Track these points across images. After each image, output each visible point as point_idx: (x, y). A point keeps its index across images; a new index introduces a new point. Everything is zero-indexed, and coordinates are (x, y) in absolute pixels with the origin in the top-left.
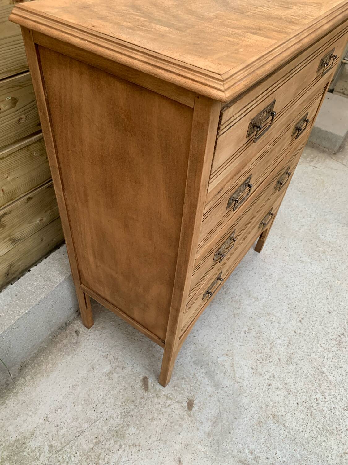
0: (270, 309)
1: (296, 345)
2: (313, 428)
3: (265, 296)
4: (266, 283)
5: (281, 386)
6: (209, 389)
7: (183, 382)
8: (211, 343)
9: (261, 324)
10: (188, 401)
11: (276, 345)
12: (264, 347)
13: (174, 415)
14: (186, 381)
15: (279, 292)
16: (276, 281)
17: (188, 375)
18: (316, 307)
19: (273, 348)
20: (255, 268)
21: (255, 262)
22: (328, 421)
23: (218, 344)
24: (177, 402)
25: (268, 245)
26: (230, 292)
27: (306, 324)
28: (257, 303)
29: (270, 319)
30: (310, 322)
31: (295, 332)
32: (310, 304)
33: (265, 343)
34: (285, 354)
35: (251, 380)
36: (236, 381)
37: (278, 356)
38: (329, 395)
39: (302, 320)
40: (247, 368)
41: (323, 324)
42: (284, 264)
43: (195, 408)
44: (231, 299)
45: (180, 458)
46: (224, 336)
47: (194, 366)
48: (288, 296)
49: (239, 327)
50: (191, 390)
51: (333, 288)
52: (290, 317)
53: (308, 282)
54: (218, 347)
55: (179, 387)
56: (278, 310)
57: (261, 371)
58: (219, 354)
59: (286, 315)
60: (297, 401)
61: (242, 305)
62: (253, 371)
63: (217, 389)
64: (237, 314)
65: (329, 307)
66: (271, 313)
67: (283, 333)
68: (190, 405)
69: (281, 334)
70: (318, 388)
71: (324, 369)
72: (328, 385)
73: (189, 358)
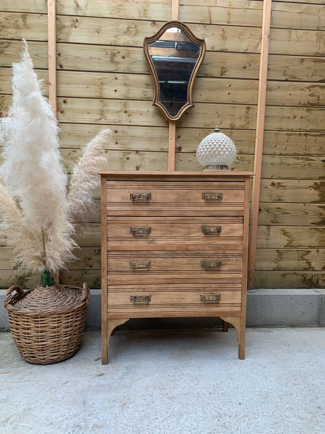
0: (200, 378)
2: (133, 423)
3: (208, 373)
4: (219, 370)
5: (148, 400)
7: (111, 368)
8: (146, 367)
9: (184, 379)
11: (177, 389)
12: (168, 385)
13: (90, 372)
14: (113, 369)
15: (220, 377)
16: (227, 373)
17: (117, 368)
18: (234, 396)
19: (172, 389)
20: (225, 362)
21: (229, 361)
22: (146, 428)
23: (148, 369)
24: (98, 371)
25: (253, 360)
26: (190, 361)
27: (212, 396)
28: (198, 372)
29: (193, 381)
30: (217, 398)
31: (198, 394)
32: (233, 393)
33: (172, 384)
35: (139, 388)
36: (131, 383)
37: (169, 393)
38: (167, 423)
40: (145, 383)
42: (249, 371)
43: (101, 377)
44: (186, 363)
45: (68, 382)
46: (156, 369)
47: (124, 368)
49: (170, 372)
50: (109, 372)
51: (266, 399)
52: (207, 388)
54: (146, 370)
55: (107, 368)
56: (205, 381)
57: (150, 389)
58: (142, 372)
59: (206, 386)
60: (145, 410)
61: (187, 368)
62: (146, 387)
63: (119, 379)
64: (178, 368)
65: (245, 402)
66: (198, 380)
67: (190, 389)
68: (101, 375)
69: (187, 388)
70: (166, 417)
71: (186, 415)
72: (175, 421)
73: (128, 364)
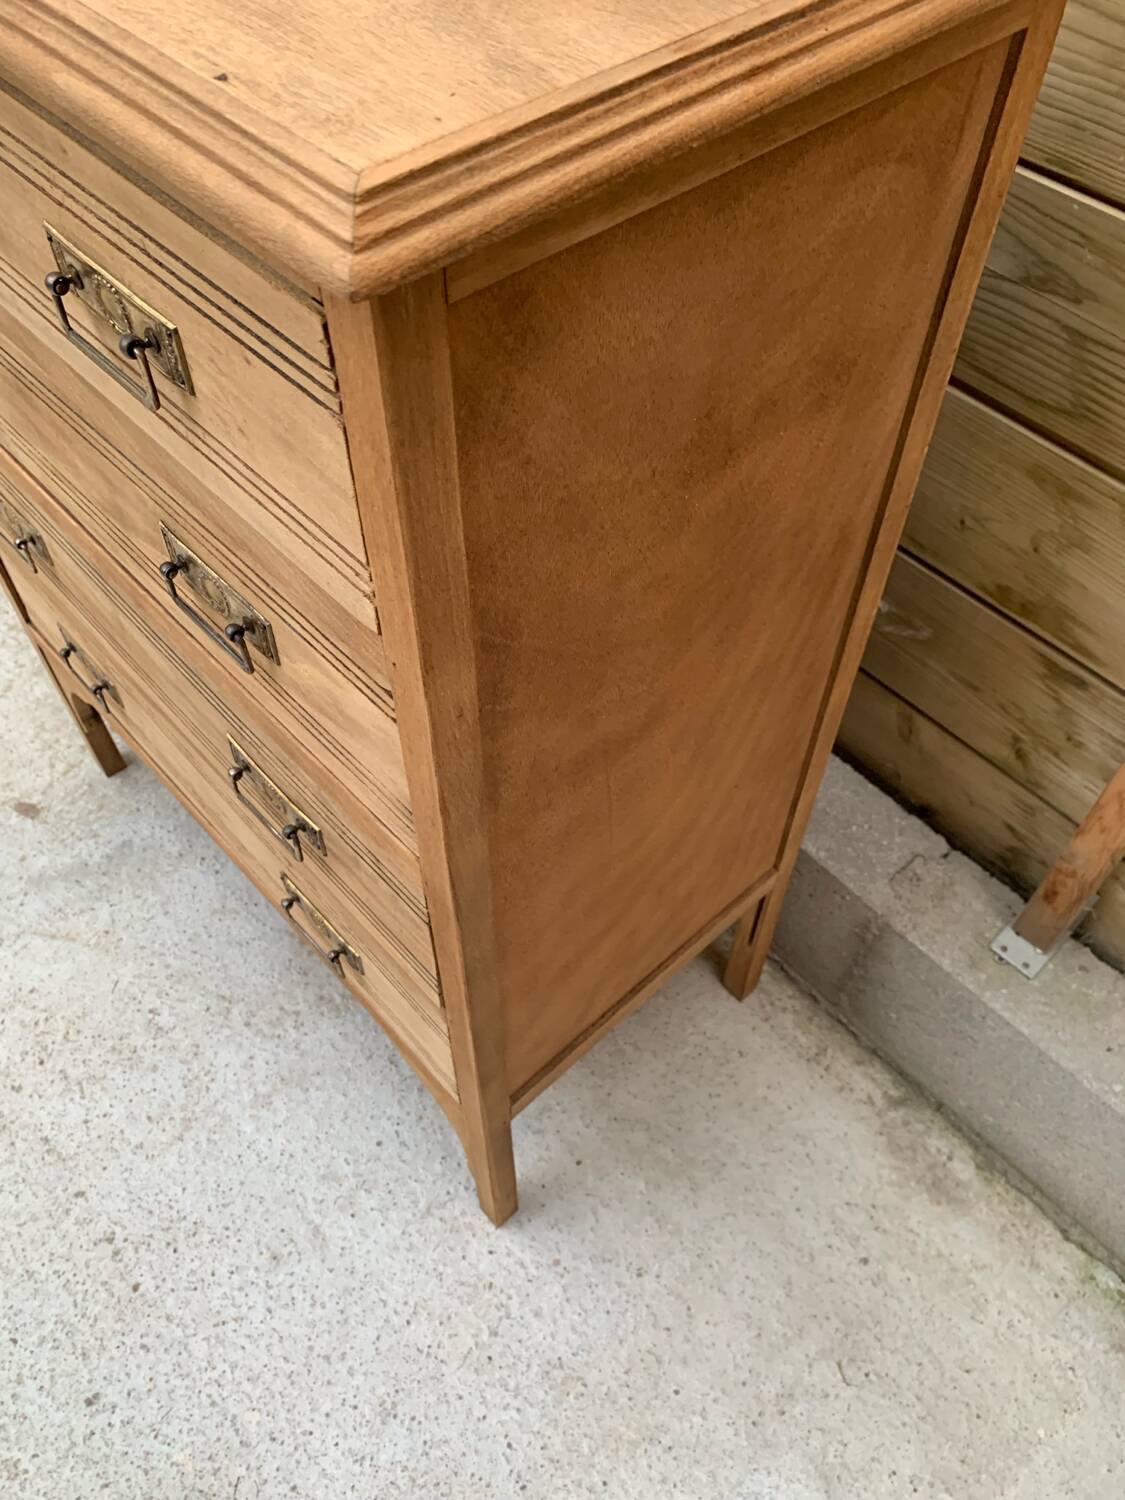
0: (203, 1137)
1: (35, 1172)
3: (263, 1140)
4: (322, 1171)
6: (43, 861)
7: (90, 807)
8: (164, 900)
9: (162, 1078)
10: (39, 807)
11: (67, 1100)
12: (76, 1056)
13: (26, 771)
14: (90, 812)
15: (261, 1209)
16: (318, 1220)
17: (103, 821)
18: (137, 1349)
19: (64, 1083)
20: (407, 1155)
21: (438, 1168)
23: (153, 917)
24: (51, 785)
25: (522, 1272)
26: (322, 1014)
27: (91, 1255)
28: (247, 1097)
29: (166, 1119)
30: (89, 1282)
31: (80, 1194)
32: (160, 1326)
33: (91, 1064)
34: (25, 1116)
36: (24, 932)
39: (110, 1248)
41: (58, 1335)
42: (391, 1303)
43: (15, 819)
44: (294, 1008)
46: (169, 942)
47: (119, 841)
48: (233, 1242)
49: (179, 1000)
50: (62, 818)
52: (144, 1205)
53: (268, 1376)
54: (141, 915)
55: (83, 794)
56: (190, 1169)
57: (15, 1015)
58: (120, 910)
59: (157, 1191)
61: (259, 1040)
62: (25, 991)
64: (228, 1010)
65: (116, 1420)
66: (186, 1136)
67: (98, 1144)
68: (28, 810)
69: (94, 1135)
73: (147, 833)
